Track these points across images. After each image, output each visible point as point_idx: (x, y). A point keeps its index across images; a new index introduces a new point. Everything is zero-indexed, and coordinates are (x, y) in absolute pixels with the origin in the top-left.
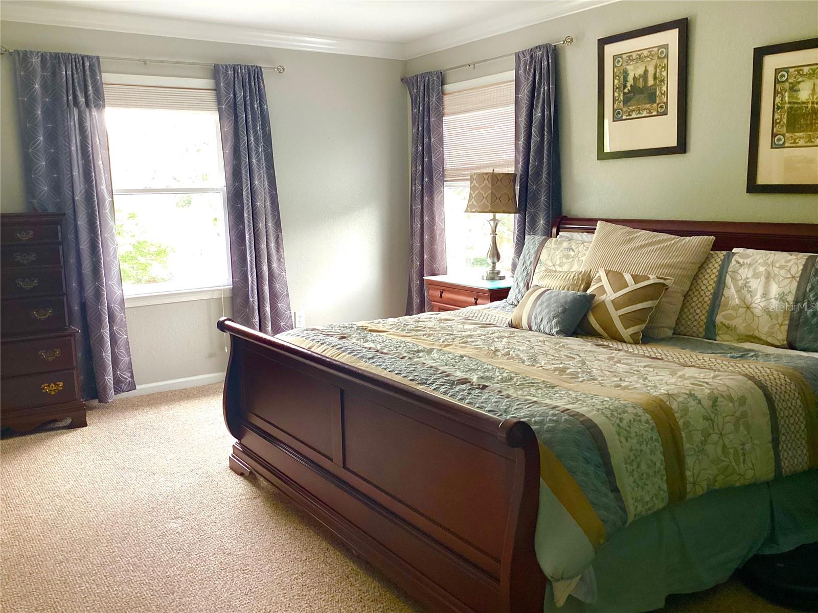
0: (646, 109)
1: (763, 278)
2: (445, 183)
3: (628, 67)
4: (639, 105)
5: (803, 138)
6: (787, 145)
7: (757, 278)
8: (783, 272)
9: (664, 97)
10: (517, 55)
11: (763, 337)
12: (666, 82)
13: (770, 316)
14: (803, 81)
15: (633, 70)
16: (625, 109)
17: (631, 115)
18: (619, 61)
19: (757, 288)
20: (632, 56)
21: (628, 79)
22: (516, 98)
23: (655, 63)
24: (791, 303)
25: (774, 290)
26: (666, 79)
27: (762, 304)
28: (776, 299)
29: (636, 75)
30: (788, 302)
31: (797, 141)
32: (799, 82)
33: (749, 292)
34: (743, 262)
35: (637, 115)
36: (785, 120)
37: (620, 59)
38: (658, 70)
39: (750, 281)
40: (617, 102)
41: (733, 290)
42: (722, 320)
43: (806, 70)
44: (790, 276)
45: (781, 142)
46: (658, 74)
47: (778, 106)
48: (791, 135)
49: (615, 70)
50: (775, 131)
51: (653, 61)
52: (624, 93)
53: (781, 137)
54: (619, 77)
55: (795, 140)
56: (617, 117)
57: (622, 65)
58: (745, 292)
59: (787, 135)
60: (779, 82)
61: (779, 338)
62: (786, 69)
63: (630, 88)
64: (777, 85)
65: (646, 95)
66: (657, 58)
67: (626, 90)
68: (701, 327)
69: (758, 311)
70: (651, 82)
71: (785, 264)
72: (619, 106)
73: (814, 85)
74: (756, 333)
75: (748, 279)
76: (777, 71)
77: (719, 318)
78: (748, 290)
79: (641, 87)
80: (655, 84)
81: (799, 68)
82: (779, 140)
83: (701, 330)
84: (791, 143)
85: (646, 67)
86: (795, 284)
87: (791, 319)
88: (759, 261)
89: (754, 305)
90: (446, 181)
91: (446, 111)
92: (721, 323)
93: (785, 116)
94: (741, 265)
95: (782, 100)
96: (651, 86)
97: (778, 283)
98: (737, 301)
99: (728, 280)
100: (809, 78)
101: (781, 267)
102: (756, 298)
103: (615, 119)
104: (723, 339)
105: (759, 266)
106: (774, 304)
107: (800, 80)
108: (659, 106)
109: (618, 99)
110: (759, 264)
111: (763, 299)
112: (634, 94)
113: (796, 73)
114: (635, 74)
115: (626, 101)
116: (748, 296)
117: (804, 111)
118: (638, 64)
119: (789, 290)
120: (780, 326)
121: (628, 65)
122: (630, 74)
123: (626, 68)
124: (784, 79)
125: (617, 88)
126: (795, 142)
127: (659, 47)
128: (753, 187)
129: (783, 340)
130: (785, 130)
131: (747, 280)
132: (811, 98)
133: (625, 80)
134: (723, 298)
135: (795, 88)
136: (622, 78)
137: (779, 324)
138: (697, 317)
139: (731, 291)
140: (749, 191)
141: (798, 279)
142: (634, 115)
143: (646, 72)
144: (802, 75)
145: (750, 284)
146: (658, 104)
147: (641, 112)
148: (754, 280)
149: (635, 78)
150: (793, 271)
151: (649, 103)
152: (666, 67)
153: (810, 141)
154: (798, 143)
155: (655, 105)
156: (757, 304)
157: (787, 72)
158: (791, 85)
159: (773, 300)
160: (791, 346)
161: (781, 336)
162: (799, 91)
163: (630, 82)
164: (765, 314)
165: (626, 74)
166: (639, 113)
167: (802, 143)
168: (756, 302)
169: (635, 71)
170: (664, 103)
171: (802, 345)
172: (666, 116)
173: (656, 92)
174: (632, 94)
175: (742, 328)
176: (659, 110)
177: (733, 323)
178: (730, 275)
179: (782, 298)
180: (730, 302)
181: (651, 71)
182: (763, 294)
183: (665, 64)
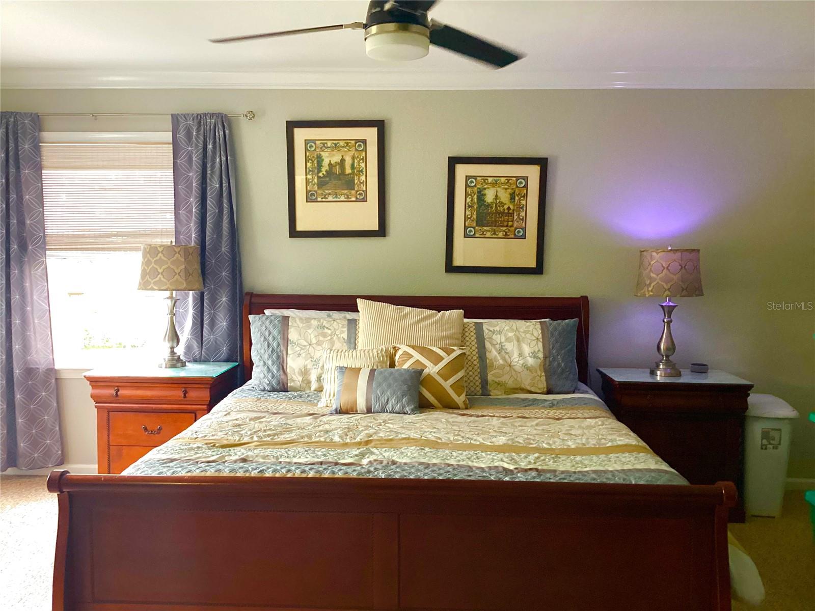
0: (343, 194)
1: (515, 342)
2: (47, 252)
3: (322, 153)
4: (336, 189)
5: (489, 231)
6: (477, 236)
7: (510, 342)
8: (528, 335)
9: (363, 186)
10: (175, 118)
11: (528, 388)
12: (364, 173)
13: (530, 371)
14: (488, 188)
15: (328, 157)
16: (319, 192)
17: (327, 198)
18: (311, 147)
19: (512, 349)
20: (326, 143)
21: (323, 165)
22: (174, 163)
23: (352, 154)
24: (542, 359)
25: (527, 350)
26: (364, 170)
27: (521, 362)
28: (531, 357)
29: (332, 162)
30: (540, 358)
31: (485, 233)
32: (485, 189)
33: (507, 353)
34: (494, 330)
35: (333, 198)
36: (475, 216)
37: (313, 144)
38: (356, 161)
39: (505, 345)
40: (310, 184)
41: (494, 353)
42: (493, 378)
43: (490, 180)
44: (534, 338)
45: (472, 233)
46: (356, 164)
47: (469, 205)
48: (480, 228)
49: (308, 154)
50: (467, 224)
51: (350, 152)
52: (319, 177)
53: (472, 229)
54: (312, 160)
55: (483, 232)
56: (311, 198)
57: (315, 150)
58: (503, 353)
59: (477, 228)
60: (469, 186)
61: (539, 387)
62: (475, 177)
63: (325, 173)
64: (467, 189)
65: (344, 182)
66: (354, 150)
67: (321, 174)
68: (478, 386)
69: (518, 367)
70: (348, 170)
71: (526, 329)
72: (313, 188)
73: (497, 192)
74: (523, 386)
75: (503, 342)
76: (468, 178)
77: (490, 377)
78: (505, 352)
79: (338, 173)
80: (353, 173)
81: (485, 178)
82: (470, 231)
83: (478, 389)
84: (480, 235)
85: (343, 156)
86: (540, 345)
87: (545, 371)
88: (506, 329)
89: (513, 364)
90: (49, 249)
91: (45, 163)
92: (493, 381)
93: (475, 213)
94: (494, 333)
95: (472, 201)
96: (348, 174)
97: (529, 345)
98: (501, 362)
99: (488, 345)
100: (493, 187)
101: (525, 332)
102: (513, 357)
103: (308, 200)
104: (496, 393)
105: (507, 332)
106: (531, 361)
107: (486, 186)
108: (358, 193)
109: (312, 181)
110: (507, 330)
111: (521, 358)
112: (330, 179)
113: (483, 181)
114: (330, 161)
115: (322, 184)
116: (507, 357)
117: (489, 211)
118: (334, 153)
119: (538, 349)
120: (540, 377)
121: (322, 151)
122: (325, 160)
123: (320, 155)
124: (473, 184)
125: (310, 171)
126: (483, 234)
127: (357, 141)
128: (451, 268)
129: (544, 388)
130: (475, 224)
131: (503, 344)
132: (495, 201)
133: (320, 165)
134: (488, 361)
135: (482, 193)
136: (316, 162)
137: (538, 376)
138: (471, 379)
139: (493, 354)
140: (447, 271)
141: (541, 340)
142: (330, 198)
143: (343, 161)
144: (487, 184)
145: (506, 347)
146: (357, 191)
147: (339, 196)
148: (508, 343)
149: (330, 164)
150: (536, 334)
151: (347, 190)
152: (365, 160)
153: (495, 234)
154: (485, 235)
155: (353, 192)
156: (516, 362)
157: (476, 180)
158: (479, 190)
159: (528, 357)
160: (549, 392)
161: (542, 385)
162: (485, 195)
163: (325, 168)
164: (525, 370)
165: (320, 160)
166: (336, 197)
167: (488, 234)
168: (515, 360)
169: (329, 158)
170: (363, 191)
171: (558, 389)
172: (365, 203)
173: (354, 180)
174: (328, 179)
175: (511, 383)
176: (358, 197)
177: (503, 379)
178: (488, 341)
179: (534, 355)
180: (495, 363)
181: (348, 161)
182: (520, 354)
183: (363, 157)
